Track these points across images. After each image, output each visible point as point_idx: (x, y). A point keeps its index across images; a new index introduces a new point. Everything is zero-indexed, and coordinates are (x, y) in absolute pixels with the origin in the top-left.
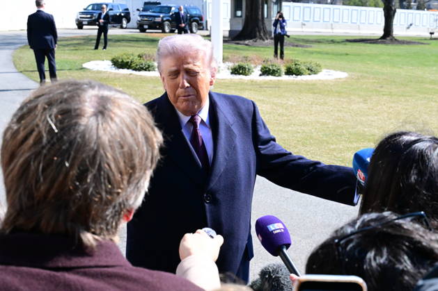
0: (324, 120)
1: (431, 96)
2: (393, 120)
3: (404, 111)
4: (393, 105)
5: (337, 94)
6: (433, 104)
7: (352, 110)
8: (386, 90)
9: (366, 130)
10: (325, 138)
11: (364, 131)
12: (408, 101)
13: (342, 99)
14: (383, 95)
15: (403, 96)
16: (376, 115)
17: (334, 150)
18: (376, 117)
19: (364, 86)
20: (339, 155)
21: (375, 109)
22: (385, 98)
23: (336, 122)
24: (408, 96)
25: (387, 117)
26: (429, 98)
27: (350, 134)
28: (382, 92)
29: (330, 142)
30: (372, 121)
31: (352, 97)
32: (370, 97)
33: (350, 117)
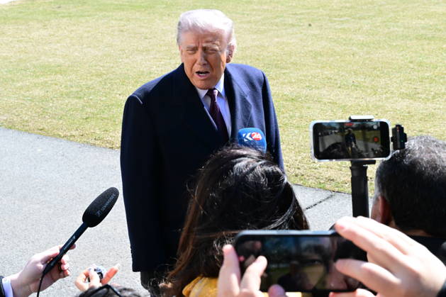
0: (4, 54)
1: (111, 13)
2: (77, 47)
3: (86, 35)
4: (74, 28)
5: (14, 21)
6: (114, 22)
7: (33, 39)
8: (64, 11)
9: (50, 60)
10: (9, 76)
11: (49, 62)
12: (87, 21)
13: (20, 27)
14: (63, 17)
15: (82, 16)
16: (58, 42)
17: (21, 88)
18: (59, 45)
19: (41, 9)
20: (27, 94)
21: (57, 35)
22: (65, 20)
23: (18, 54)
24: (88, 16)
25: (70, 43)
26: (108, 17)
27: (35, 67)
28: (59, 13)
29: (15, 79)
30: (56, 49)
31: (31, 23)
32: (49, 20)
33: (32, 48)
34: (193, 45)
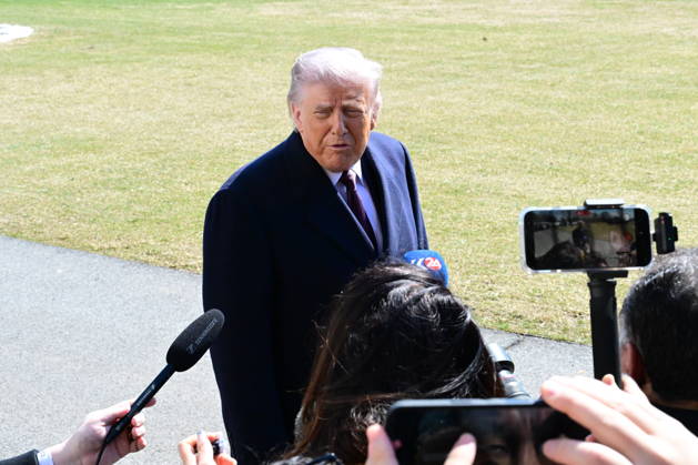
0: (7, 121)
1: (172, 57)
2: (118, 109)
3: (132, 90)
4: (115, 80)
5: (20, 69)
6: (178, 71)
7: (50, 97)
8: (99, 53)
9: (78, 130)
10: (13, 155)
11: (76, 133)
12: (135, 70)
13: (30, 78)
14: (97, 63)
15: (127, 62)
16: (91, 103)
17: (31, 174)
18: (91, 106)
19: (63, 50)
20: (41, 183)
21: (88, 90)
22: (100, 67)
23: (27, 121)
24: (138, 61)
25: (109, 104)
26: (168, 62)
27: (52, 141)
28: (92, 57)
29: (23, 159)
30: (86, 113)
31: (47, 72)
32: (76, 68)
33: (49, 110)
34: (327, 104)
